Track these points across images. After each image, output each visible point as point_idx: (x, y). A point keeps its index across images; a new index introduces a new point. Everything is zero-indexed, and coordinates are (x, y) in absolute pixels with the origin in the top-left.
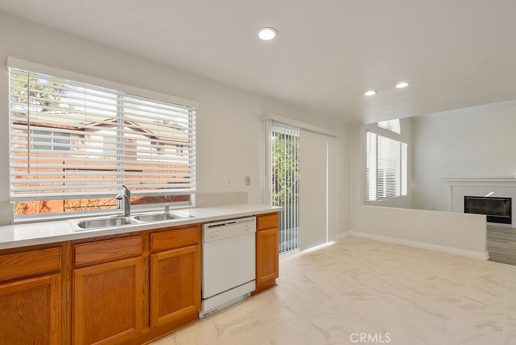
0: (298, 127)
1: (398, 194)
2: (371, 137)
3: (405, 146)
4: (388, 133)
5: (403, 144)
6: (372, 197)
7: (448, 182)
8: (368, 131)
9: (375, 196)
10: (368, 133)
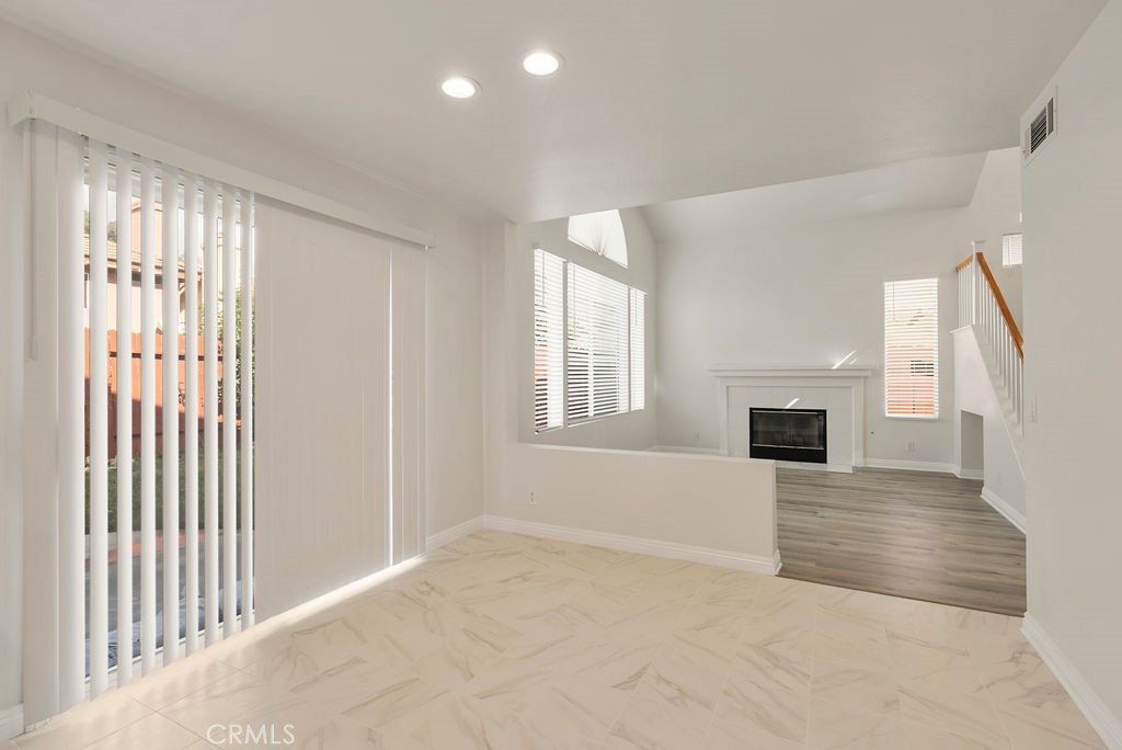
0: (245, 193)
1: (623, 408)
2: (547, 265)
3: (639, 297)
4: (594, 260)
5: (633, 291)
6: (555, 417)
7: (721, 377)
8: (536, 246)
9: (561, 415)
10: (539, 254)
